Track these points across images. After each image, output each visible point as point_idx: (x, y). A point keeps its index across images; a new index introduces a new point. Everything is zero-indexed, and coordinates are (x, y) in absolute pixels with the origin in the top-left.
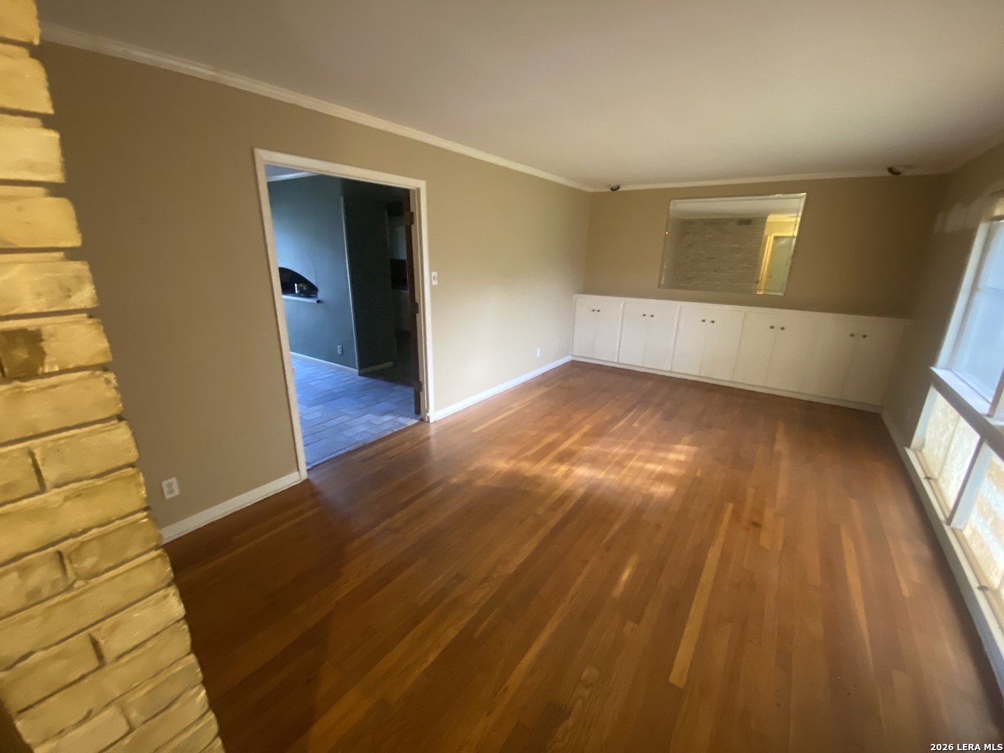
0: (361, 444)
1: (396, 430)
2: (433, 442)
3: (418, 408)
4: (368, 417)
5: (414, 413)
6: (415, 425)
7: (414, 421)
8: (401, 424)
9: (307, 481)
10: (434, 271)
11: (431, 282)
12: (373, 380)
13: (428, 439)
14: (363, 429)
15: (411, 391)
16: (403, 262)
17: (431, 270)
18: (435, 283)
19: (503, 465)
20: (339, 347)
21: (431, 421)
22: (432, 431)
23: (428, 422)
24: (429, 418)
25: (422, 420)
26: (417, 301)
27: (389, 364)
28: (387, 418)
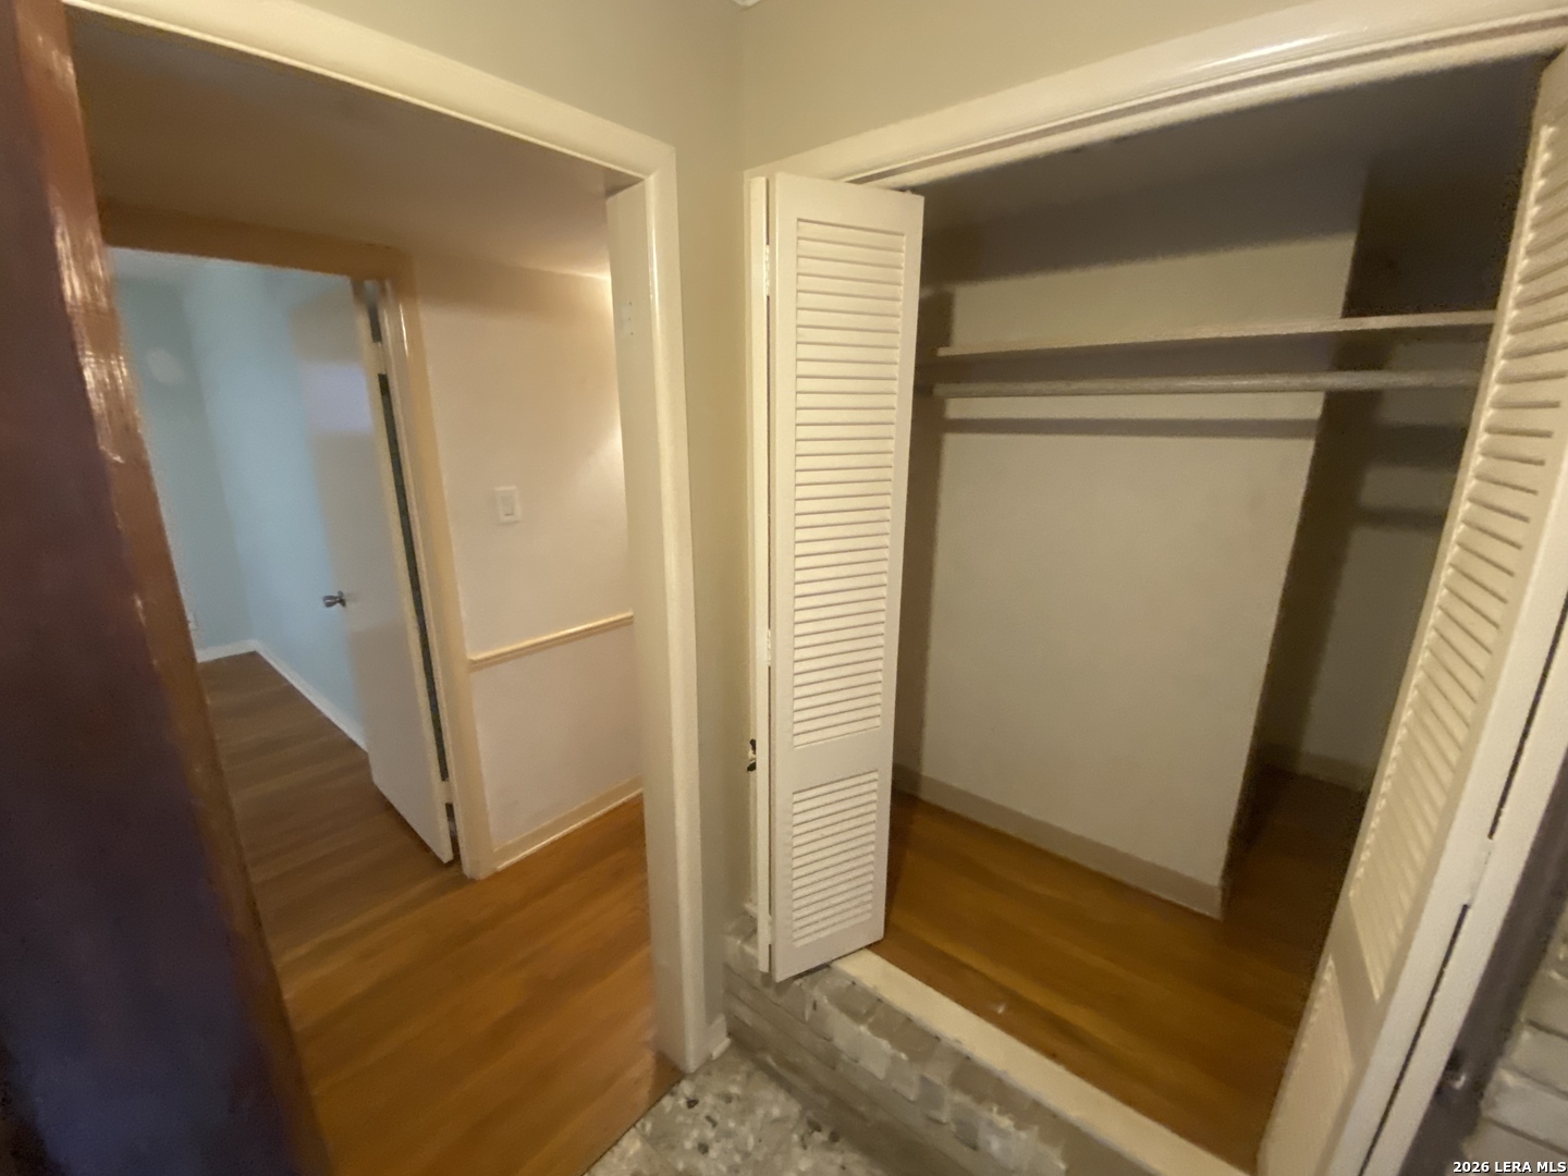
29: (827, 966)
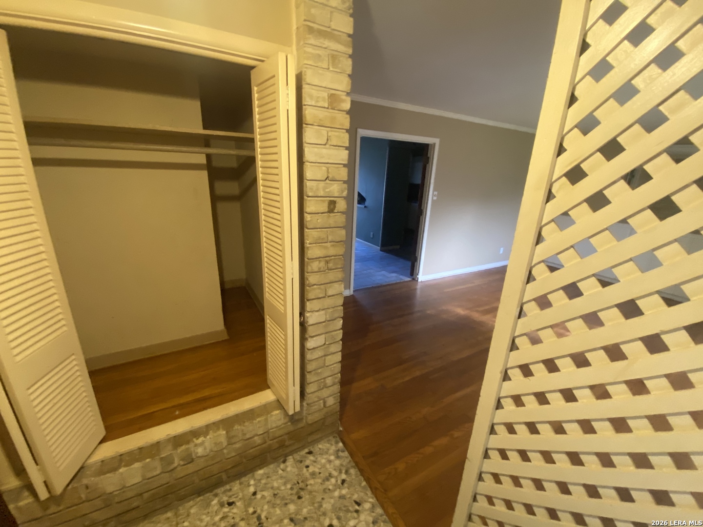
0: (379, 285)
1: (398, 281)
2: (418, 292)
3: (413, 271)
4: (383, 272)
5: (409, 274)
6: (410, 281)
7: (409, 279)
8: (402, 279)
9: (353, 295)
10: (436, 191)
11: (433, 198)
12: (387, 254)
13: (416, 289)
14: (380, 278)
15: (409, 264)
16: (418, 185)
17: (434, 190)
18: (435, 198)
19: (461, 311)
20: (372, 233)
21: (419, 280)
22: (419, 286)
23: (417, 281)
24: (418, 278)
25: (414, 279)
26: (422, 208)
27: (398, 247)
28: (394, 275)
29: (82, 468)
